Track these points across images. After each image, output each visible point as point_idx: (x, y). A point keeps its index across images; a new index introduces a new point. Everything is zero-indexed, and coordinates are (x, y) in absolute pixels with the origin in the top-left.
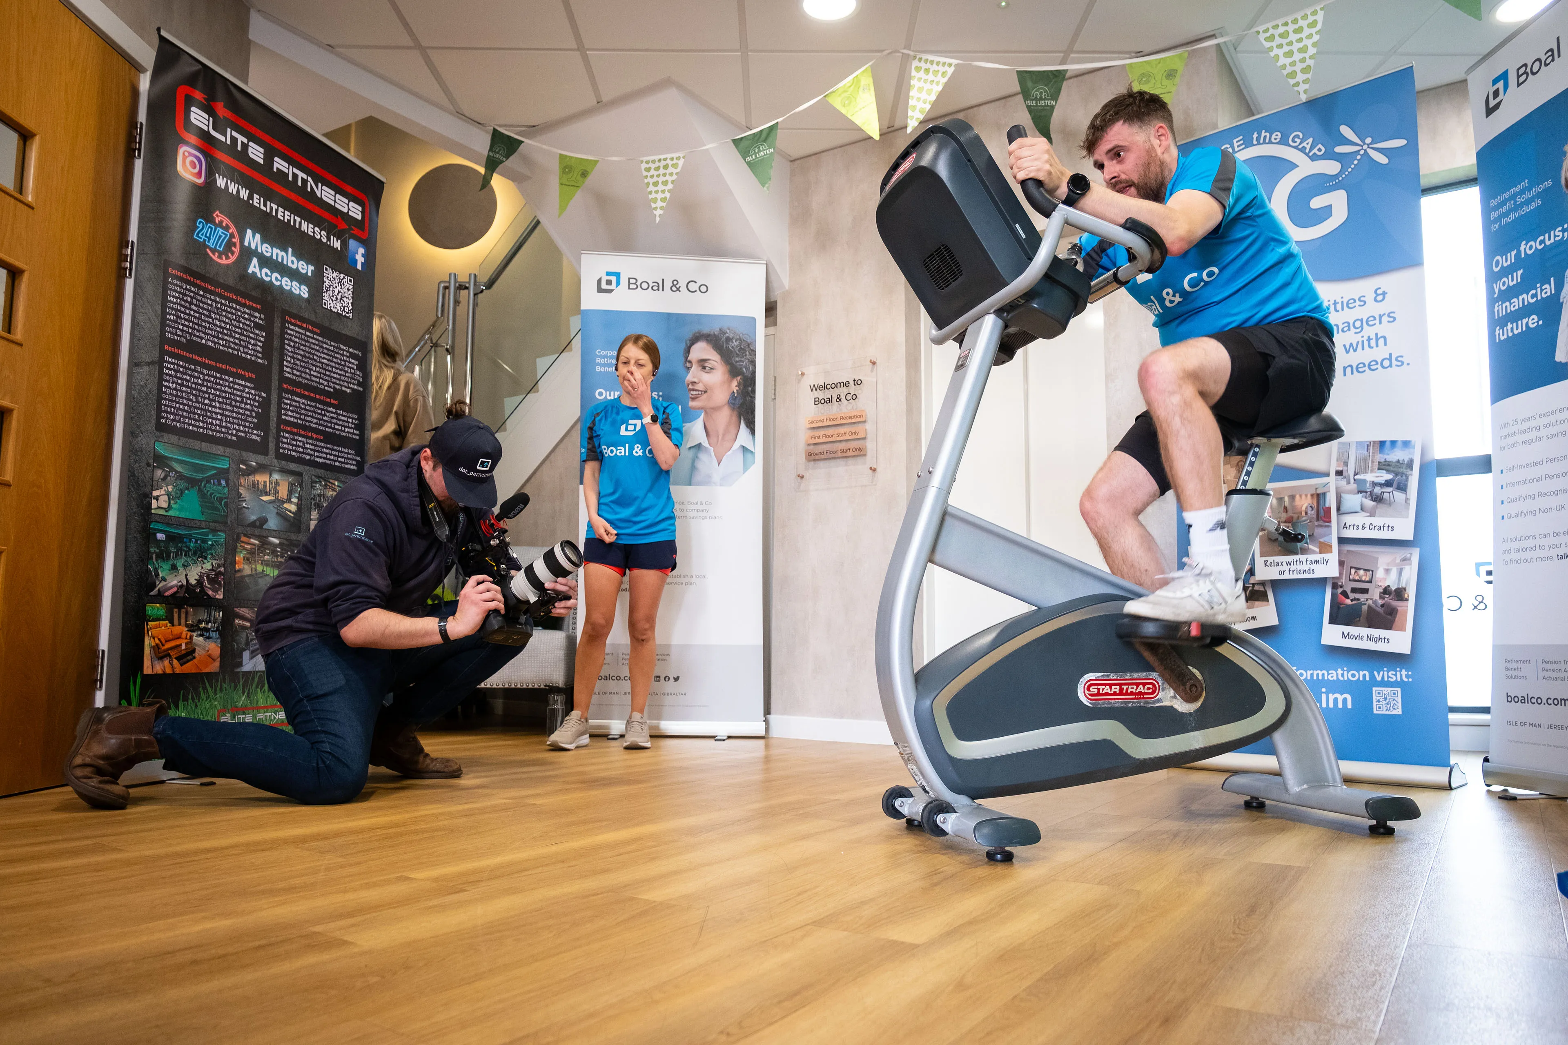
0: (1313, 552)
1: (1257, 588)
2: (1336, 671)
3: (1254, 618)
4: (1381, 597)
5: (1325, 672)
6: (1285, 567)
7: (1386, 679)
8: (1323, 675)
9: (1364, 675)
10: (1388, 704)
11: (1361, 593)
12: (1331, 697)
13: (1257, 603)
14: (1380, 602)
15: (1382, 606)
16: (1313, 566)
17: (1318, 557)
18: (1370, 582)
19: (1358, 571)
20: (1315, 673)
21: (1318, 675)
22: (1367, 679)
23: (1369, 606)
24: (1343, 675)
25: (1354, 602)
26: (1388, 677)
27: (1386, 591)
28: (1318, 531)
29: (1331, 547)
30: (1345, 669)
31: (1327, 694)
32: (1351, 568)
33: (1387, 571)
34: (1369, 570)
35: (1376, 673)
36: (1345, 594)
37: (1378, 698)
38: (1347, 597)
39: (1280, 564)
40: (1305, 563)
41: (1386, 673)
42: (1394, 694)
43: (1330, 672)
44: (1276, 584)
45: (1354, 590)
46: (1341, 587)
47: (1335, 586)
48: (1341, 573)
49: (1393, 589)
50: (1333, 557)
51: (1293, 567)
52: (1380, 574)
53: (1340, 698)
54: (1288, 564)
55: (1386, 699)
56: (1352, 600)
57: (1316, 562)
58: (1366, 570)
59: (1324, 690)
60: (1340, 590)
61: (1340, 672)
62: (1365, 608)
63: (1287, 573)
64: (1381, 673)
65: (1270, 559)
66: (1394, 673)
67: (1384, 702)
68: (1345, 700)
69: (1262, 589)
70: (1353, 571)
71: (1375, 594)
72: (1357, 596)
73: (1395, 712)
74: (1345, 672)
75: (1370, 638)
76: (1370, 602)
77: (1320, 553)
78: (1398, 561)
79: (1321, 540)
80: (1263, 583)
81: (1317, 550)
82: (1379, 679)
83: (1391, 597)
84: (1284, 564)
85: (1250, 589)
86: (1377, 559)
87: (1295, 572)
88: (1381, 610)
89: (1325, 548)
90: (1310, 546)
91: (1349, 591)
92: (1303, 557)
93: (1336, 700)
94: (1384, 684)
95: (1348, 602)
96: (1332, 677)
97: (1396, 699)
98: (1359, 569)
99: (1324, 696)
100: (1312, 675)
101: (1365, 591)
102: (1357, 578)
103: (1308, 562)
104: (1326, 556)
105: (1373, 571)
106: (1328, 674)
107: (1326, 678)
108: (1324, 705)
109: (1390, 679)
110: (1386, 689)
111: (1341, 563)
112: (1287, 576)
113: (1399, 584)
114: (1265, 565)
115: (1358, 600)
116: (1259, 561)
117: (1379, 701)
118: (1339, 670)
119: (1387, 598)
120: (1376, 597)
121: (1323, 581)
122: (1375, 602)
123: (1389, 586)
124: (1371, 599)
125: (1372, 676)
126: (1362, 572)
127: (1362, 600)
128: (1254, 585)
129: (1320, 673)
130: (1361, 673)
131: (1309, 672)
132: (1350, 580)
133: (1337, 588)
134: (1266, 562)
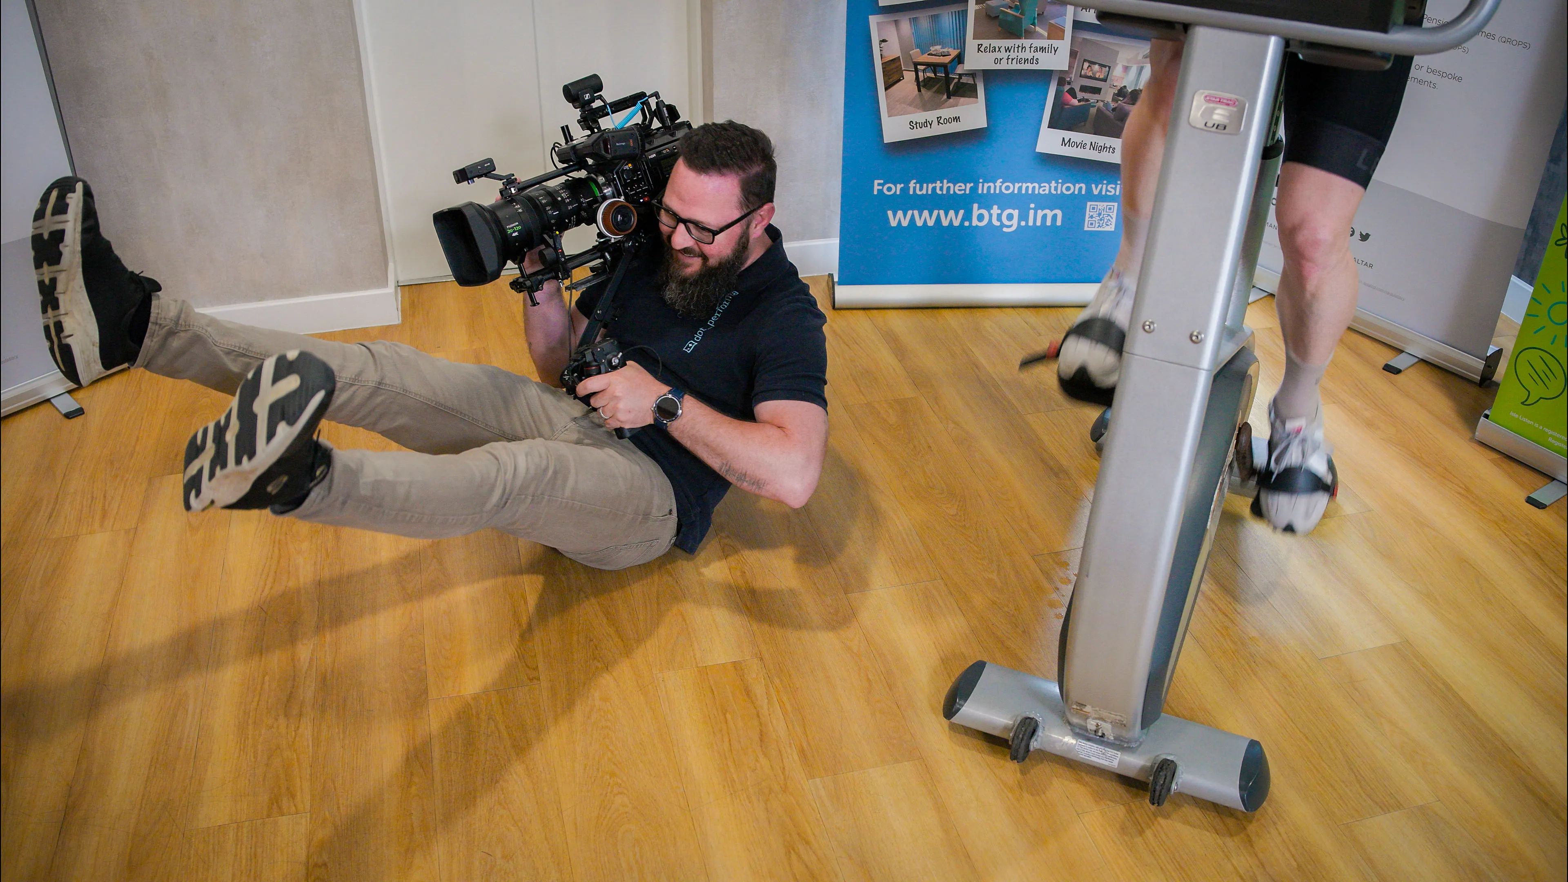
0: (1041, 37)
1: (964, 80)
2: (1049, 183)
3: (957, 119)
4: (1114, 100)
5: (1036, 185)
6: (1003, 54)
7: (1103, 193)
8: (1034, 188)
9: (1080, 188)
10: (1101, 220)
11: (1091, 92)
12: (1040, 213)
13: (962, 99)
14: (1113, 105)
15: (1114, 110)
16: (1039, 55)
17: (1045, 43)
18: (1105, 80)
19: (1092, 66)
20: (1024, 185)
21: (1027, 188)
22: (1083, 192)
23: (1099, 110)
24: (1056, 189)
25: (1081, 103)
26: (1107, 190)
27: (1121, 93)
28: (1051, 9)
29: (1063, 31)
30: (1060, 181)
31: (1036, 210)
32: (1085, 61)
33: (1126, 69)
34: (1105, 66)
35: (1093, 186)
36: (1072, 93)
37: (1091, 214)
38: (1074, 96)
39: (997, 49)
40: (1028, 49)
41: (1105, 186)
42: (1110, 209)
43: (1042, 185)
44: (989, 76)
45: (1084, 89)
46: (1069, 83)
47: (1061, 82)
48: (1071, 66)
49: (1130, 91)
50: (1064, 46)
51: (1013, 55)
52: (1118, 71)
53: (1050, 214)
54: (1008, 50)
55: (1100, 214)
56: (1079, 101)
57: (1042, 49)
58: (1102, 66)
59: (1032, 206)
60: (1067, 88)
61: (1053, 184)
62: (1093, 111)
63: (1004, 61)
64: (1100, 186)
65: (986, 43)
66: (1114, 186)
67: (1098, 218)
68: (1055, 217)
69: (971, 81)
70: (1086, 65)
71: (1107, 95)
72: (1087, 96)
73: (1107, 229)
74: (1060, 185)
75: (1093, 146)
76: (1101, 104)
77: (1049, 38)
78: (1140, 57)
79: (1052, 22)
80: (973, 74)
81: (1046, 34)
82: (1096, 192)
83: (1125, 100)
84: (1003, 49)
85: (956, 80)
86: (1117, 53)
87: (1015, 61)
88: (1110, 114)
89: (1056, 33)
90: (1038, 29)
91: (1077, 90)
92: (1026, 42)
93: (1044, 217)
94: (1101, 198)
95: (1075, 102)
96: (1044, 191)
97: (1111, 214)
98: (1094, 63)
99: (1032, 212)
100: (1020, 188)
101: (1097, 91)
102: (1090, 74)
103: (1033, 49)
104: (1056, 43)
105: (1110, 67)
106: (1040, 187)
107: (1036, 192)
108: (1031, 223)
109: (1108, 193)
110: (1102, 204)
111: (1073, 54)
112: (1004, 66)
113: (1136, 85)
114: (979, 49)
115: (1087, 100)
116: (971, 44)
117: (1092, 217)
118: (1053, 182)
119: (1121, 102)
120: (1109, 98)
121: (1046, 75)
122: (1106, 105)
123: (1125, 87)
124: (1102, 101)
125: (1089, 190)
126: (1096, 67)
127: (1092, 101)
128: (960, 75)
129: (1031, 186)
130: (1077, 186)
131: (1017, 185)
132: (1081, 76)
133: (1064, 85)
134: (980, 45)
